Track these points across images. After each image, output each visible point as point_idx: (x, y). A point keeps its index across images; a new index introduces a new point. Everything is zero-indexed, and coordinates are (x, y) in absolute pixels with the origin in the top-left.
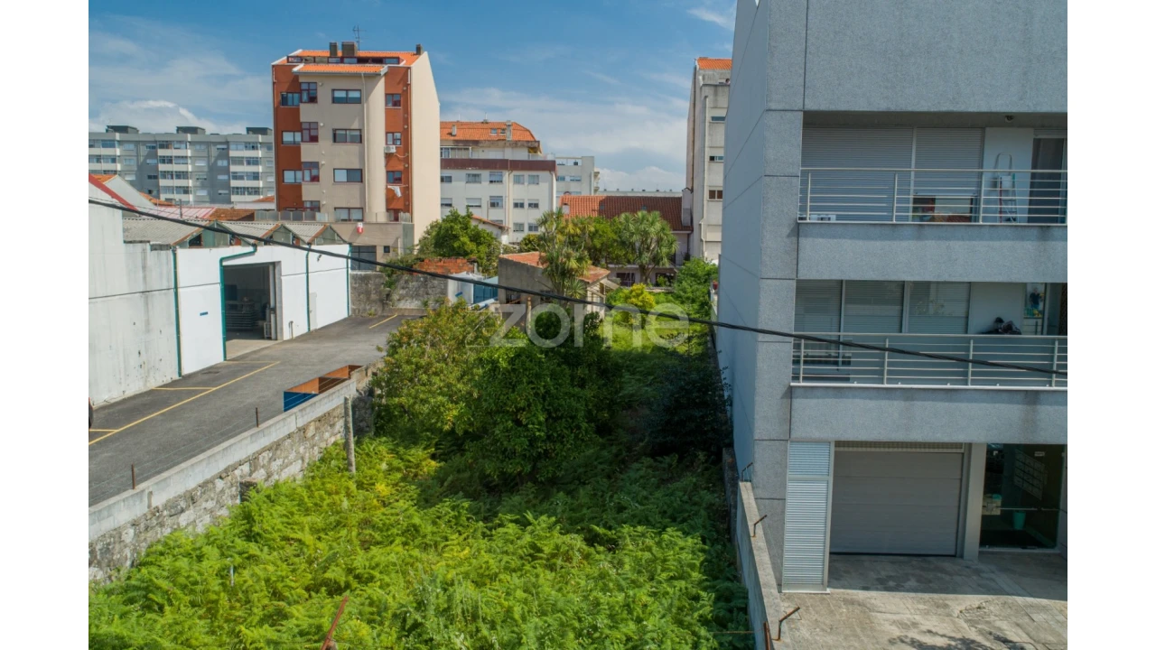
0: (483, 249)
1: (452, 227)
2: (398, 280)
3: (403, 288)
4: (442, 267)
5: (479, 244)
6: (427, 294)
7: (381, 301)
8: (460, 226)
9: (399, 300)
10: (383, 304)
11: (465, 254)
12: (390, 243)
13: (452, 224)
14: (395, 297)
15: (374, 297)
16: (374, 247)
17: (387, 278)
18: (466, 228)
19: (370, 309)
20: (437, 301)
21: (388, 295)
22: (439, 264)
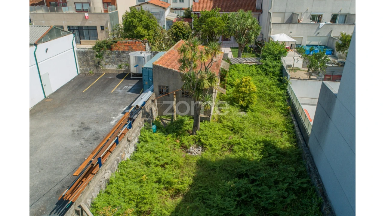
0: (152, 32)
1: (132, 21)
2: (104, 53)
3: (107, 58)
4: (128, 46)
5: (148, 30)
6: (121, 61)
7: (96, 65)
8: (137, 19)
9: (105, 65)
10: (97, 67)
11: (141, 37)
12: (104, 24)
13: (133, 19)
14: (103, 63)
15: (91, 63)
16: (96, 27)
17: (97, 53)
18: (141, 21)
19: (90, 70)
20: (126, 66)
21: (99, 62)
22: (126, 44)
